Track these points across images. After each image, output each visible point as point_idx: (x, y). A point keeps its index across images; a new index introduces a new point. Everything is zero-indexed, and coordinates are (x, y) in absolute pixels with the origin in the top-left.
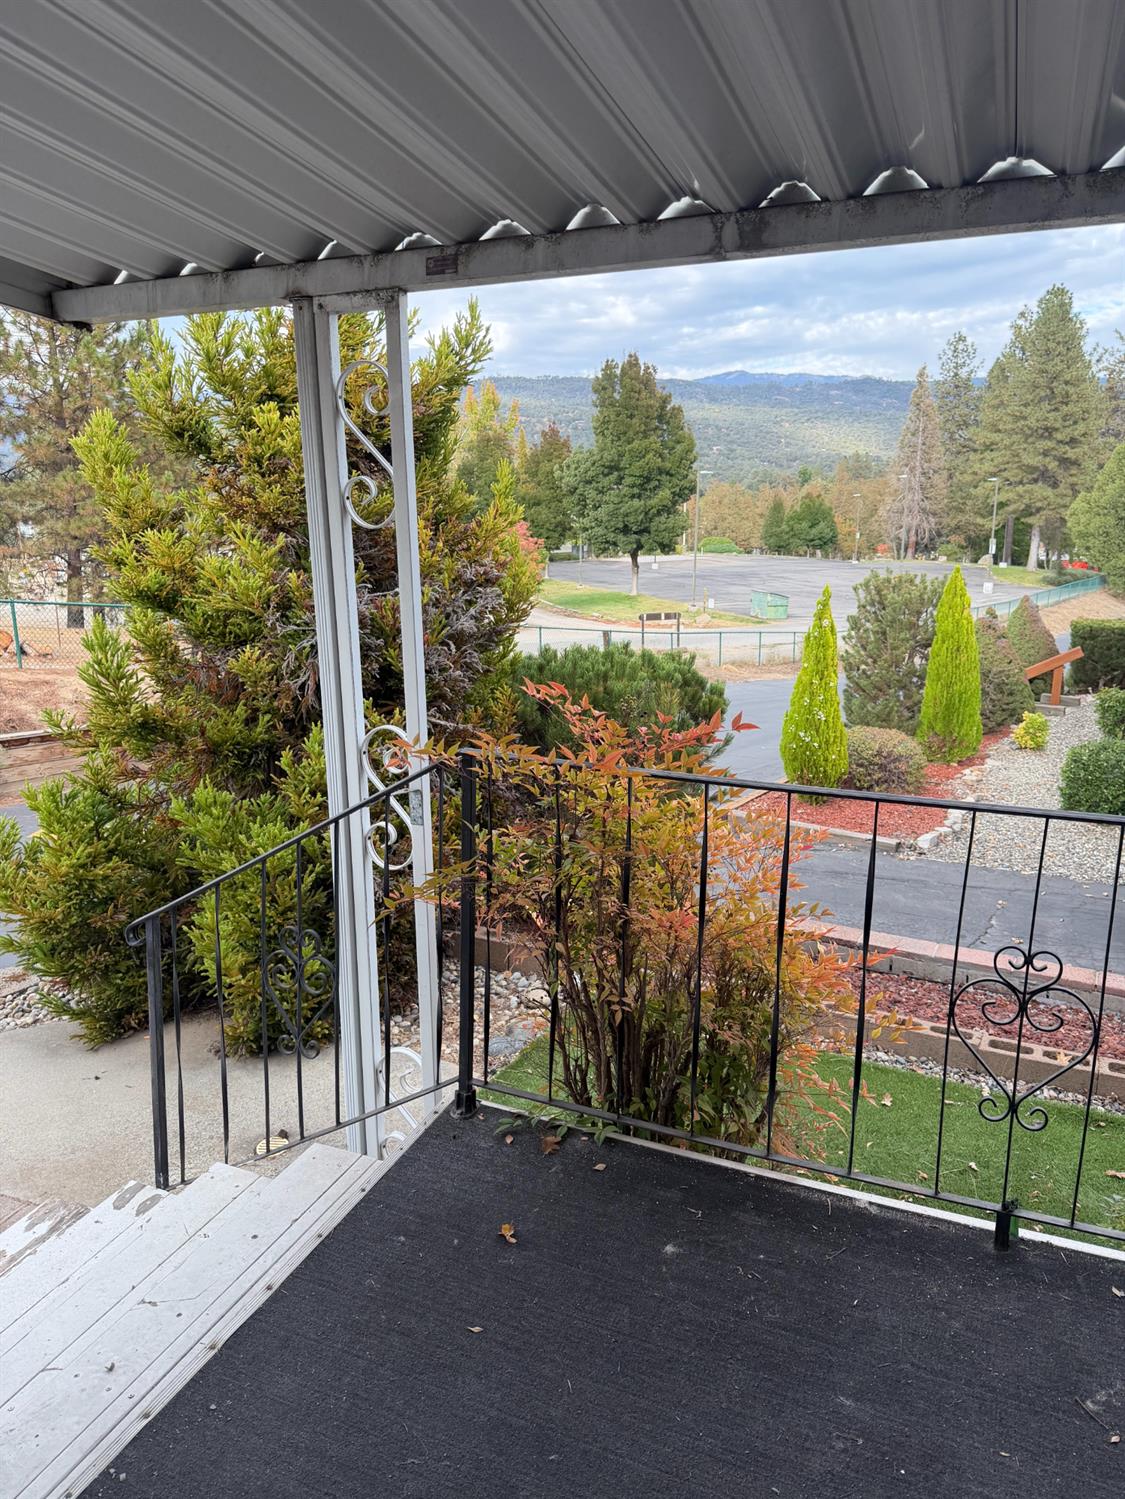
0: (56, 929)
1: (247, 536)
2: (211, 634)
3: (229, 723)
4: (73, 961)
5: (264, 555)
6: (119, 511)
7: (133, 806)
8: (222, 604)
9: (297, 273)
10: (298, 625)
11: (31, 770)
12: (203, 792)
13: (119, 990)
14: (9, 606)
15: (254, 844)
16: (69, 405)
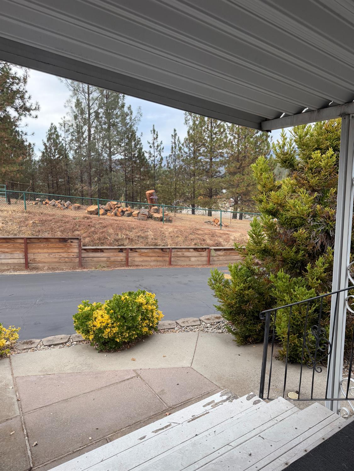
0: (232, 307)
1: (304, 194)
2: (287, 224)
3: (291, 253)
4: (236, 317)
5: (309, 199)
6: (262, 186)
7: (256, 274)
8: (293, 215)
9: (345, 107)
10: (318, 223)
11: (221, 258)
12: (281, 273)
13: (247, 330)
14: (220, 212)
15: (295, 293)
16: (241, 156)
